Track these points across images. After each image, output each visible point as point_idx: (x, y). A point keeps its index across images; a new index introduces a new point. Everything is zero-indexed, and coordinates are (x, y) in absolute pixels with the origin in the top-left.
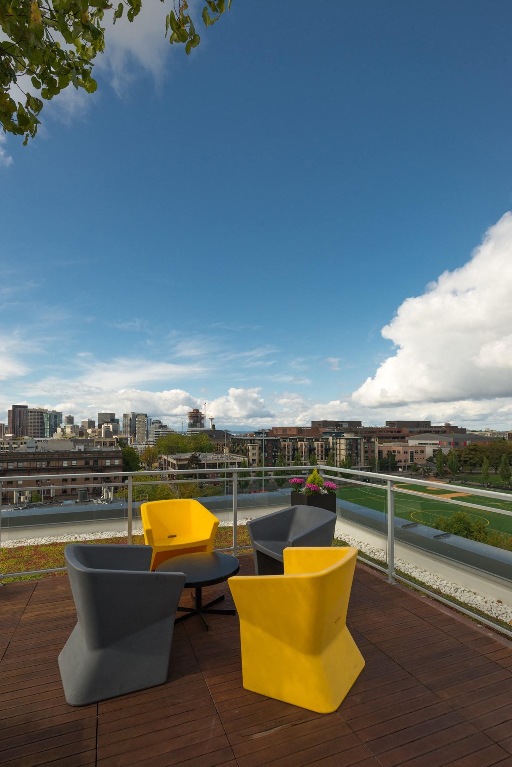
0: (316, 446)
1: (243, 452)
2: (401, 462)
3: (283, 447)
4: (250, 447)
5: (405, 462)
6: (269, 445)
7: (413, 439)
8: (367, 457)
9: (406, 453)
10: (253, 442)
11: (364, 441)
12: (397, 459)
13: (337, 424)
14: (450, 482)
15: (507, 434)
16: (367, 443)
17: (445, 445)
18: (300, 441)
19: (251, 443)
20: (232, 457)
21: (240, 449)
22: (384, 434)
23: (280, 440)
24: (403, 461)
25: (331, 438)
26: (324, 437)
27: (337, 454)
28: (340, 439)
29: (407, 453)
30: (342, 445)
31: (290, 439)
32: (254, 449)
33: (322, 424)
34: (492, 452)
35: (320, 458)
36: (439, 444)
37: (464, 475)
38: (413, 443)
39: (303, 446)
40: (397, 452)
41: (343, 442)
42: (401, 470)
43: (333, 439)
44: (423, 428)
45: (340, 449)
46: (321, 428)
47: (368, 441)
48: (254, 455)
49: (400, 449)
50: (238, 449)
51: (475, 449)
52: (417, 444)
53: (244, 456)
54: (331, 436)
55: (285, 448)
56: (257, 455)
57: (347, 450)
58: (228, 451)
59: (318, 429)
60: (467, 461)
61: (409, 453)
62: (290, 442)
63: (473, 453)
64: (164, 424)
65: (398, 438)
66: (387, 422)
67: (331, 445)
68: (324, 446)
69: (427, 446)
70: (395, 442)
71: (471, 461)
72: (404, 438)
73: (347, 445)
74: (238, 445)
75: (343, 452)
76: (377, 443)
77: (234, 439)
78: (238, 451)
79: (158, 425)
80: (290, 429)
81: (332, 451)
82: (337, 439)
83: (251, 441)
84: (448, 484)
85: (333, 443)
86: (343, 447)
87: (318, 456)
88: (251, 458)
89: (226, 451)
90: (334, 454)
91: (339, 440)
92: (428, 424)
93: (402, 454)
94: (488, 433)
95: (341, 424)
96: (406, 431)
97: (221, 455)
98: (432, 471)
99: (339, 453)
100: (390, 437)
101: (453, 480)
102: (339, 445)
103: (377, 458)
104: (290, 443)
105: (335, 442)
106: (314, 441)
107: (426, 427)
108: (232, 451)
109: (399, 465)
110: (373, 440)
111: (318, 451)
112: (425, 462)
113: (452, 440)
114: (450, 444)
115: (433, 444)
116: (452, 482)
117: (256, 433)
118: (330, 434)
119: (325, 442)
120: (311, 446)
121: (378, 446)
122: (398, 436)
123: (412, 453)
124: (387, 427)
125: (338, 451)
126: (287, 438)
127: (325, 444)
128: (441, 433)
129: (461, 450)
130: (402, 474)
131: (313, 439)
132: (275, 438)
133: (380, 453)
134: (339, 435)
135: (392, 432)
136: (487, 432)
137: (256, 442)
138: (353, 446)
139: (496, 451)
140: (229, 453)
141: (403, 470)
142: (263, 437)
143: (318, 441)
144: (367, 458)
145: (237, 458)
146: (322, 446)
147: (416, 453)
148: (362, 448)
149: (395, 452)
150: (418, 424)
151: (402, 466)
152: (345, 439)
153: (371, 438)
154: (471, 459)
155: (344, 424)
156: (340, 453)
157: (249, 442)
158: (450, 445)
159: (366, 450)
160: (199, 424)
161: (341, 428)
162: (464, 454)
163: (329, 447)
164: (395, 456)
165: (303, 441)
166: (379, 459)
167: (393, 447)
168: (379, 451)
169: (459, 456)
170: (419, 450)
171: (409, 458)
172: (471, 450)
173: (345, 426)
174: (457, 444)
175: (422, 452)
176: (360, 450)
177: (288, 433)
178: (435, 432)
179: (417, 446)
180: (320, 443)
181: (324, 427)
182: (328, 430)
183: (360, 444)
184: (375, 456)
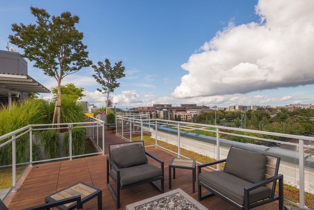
0: (152, 114)
7: (188, 111)
8: (171, 117)
9: (184, 116)
12: (181, 118)
13: (163, 106)
18: (146, 112)
22: (178, 109)
23: (139, 111)
25: (158, 111)
26: (155, 110)
30: (162, 113)
33: (156, 105)
36: (197, 112)
38: (188, 112)
41: (162, 112)
44: (193, 107)
46: (156, 107)
47: (171, 112)
49: (183, 114)
57: (163, 115)
61: (186, 116)
62: (143, 112)
63: (205, 115)
64: (95, 106)
65: (184, 110)
67: (158, 113)
68: (156, 114)
69: (192, 113)
70: (183, 112)
72: (186, 110)
75: (162, 116)
76: (174, 112)
77: (122, 111)
79: (92, 106)
80: (145, 107)
81: (158, 115)
83: (128, 112)
86: (162, 114)
87: (153, 117)
90: (159, 117)
92: (195, 105)
96: (187, 108)
100: (181, 110)
102: (160, 113)
103: (174, 118)
107: (195, 106)
110: (173, 111)
112: (191, 119)
113: (200, 111)
114: (200, 112)
115: (195, 112)
117: (130, 109)
118: (158, 109)
119: (156, 112)
120: (150, 114)
121: (174, 113)
123: (187, 116)
124: (181, 106)
125: (160, 115)
129: (202, 114)
131: (151, 111)
132: (137, 111)
133: (176, 116)
134: (161, 110)
135: (182, 108)
137: (130, 112)
138: (165, 114)
139: (211, 114)
142: (133, 110)
143: (153, 112)
146: (154, 114)
148: (169, 114)
149: (181, 115)
150: (192, 105)
153: (172, 110)
154: (204, 117)
155: (165, 105)
160: (110, 106)
165: (148, 112)
169: (201, 116)
170: (189, 115)
171: (185, 118)
172: (205, 114)
173: (165, 106)
174: (202, 112)
175: (190, 115)
176: (168, 114)
177: (144, 109)
178: (198, 108)
179: (189, 113)
180: (154, 113)
181: (158, 107)
182: (158, 108)
183: (168, 113)
184: (173, 117)
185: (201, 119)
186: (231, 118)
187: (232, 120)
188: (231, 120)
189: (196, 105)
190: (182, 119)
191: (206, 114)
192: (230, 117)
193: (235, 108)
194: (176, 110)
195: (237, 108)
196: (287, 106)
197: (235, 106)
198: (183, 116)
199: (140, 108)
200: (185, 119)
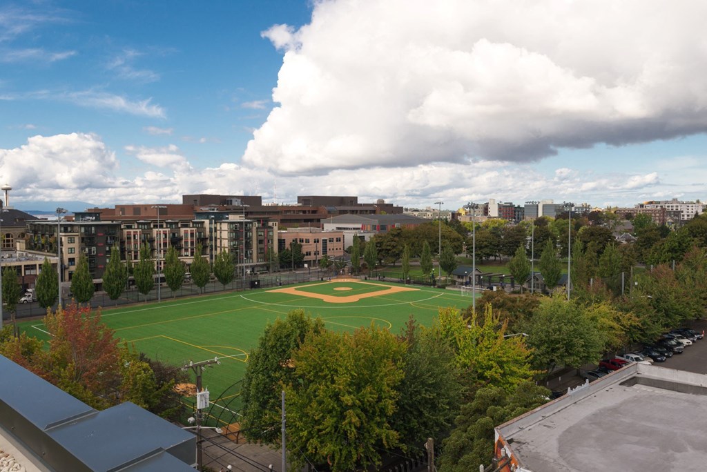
0: (182, 234)
1: (51, 246)
2: (310, 254)
3: (125, 236)
4: (63, 238)
5: (315, 254)
6: (99, 234)
7: (329, 222)
8: (261, 249)
9: (316, 241)
10: (69, 229)
11: (257, 225)
12: (304, 251)
13: (224, 201)
14: (366, 279)
15: (450, 213)
16: (261, 228)
17: (369, 229)
18: (155, 226)
19: (66, 231)
20: (30, 255)
21: (46, 241)
22: (290, 215)
23: (120, 225)
24: (312, 253)
25: (207, 222)
26: (195, 220)
27: (216, 246)
28: (221, 223)
29: (318, 242)
30: (223, 232)
31: (139, 224)
32: (71, 240)
33: (198, 200)
34: (417, 238)
35: (189, 253)
36: (362, 229)
37: (385, 268)
38: (329, 227)
39: (160, 234)
40: (304, 240)
41: (225, 226)
42: (306, 265)
43: (211, 223)
44: (345, 206)
45: (221, 238)
46: (197, 206)
47: (263, 225)
48: (71, 250)
49: (311, 237)
50: (43, 241)
51: (399, 234)
52: (335, 229)
53: (53, 252)
54: (207, 218)
55: (129, 238)
56: (77, 250)
57: (230, 240)
58: (24, 246)
59: (193, 208)
60: (390, 250)
61: (321, 242)
62: (138, 228)
63: (396, 239)
65: (311, 220)
66: (298, 197)
67: (208, 233)
68: (196, 234)
69: (346, 231)
70: (308, 226)
71: (394, 250)
72: (319, 220)
73: (231, 231)
74: (43, 235)
75: (225, 243)
76: (276, 228)
77: (35, 225)
78: (43, 245)
80: (146, 207)
81: (208, 241)
82: (216, 223)
83: (66, 228)
84: (363, 281)
85: (211, 229)
86: (225, 235)
87: (186, 250)
88: (66, 257)
89: (20, 245)
90: (211, 246)
91: (218, 224)
92: (353, 200)
93: (310, 243)
94: (428, 213)
95: (229, 199)
96: (323, 210)
97: (11, 252)
98: (346, 265)
99: (218, 245)
100: (301, 220)
101: (369, 277)
102: (218, 232)
103: (276, 250)
104: (138, 231)
105: (213, 227)
106: (179, 226)
107: (352, 205)
108: (31, 246)
109: (306, 259)
110: (270, 224)
111: (186, 242)
112: (341, 253)
113: (376, 222)
114: (374, 227)
115: (354, 229)
116: (368, 278)
117: (77, 214)
118: (207, 215)
119: (198, 228)
120: (174, 234)
121: (276, 233)
122: (312, 218)
123: (325, 242)
124: (300, 204)
125: (218, 241)
126: (133, 222)
127: (197, 231)
128: (368, 212)
129: (383, 235)
130: (308, 272)
131: (177, 223)
132: (110, 222)
133: (281, 242)
134: (219, 217)
135: (304, 212)
136: (428, 211)
137: (76, 228)
138: (240, 234)
139: (421, 236)
140: (26, 249)
141: (309, 266)
142: (90, 221)
143: (186, 226)
144: (261, 251)
145: (40, 257)
146: (192, 234)
147: (330, 241)
148: (254, 235)
149: (301, 241)
150: (342, 201)
151: (312, 259)
152: (228, 223)
153: (267, 220)
154: (394, 247)
155: (234, 200)
156: (221, 244)
157: (62, 229)
158: (375, 229)
159: (260, 238)
161: (230, 207)
162: (386, 241)
163: (205, 235)
164: (301, 246)
165: (161, 227)
166: (279, 251)
167: (301, 234)
168: (279, 240)
169: (380, 244)
170: (335, 236)
171: (320, 249)
172: (395, 236)
173: (236, 203)
174: (383, 228)
175: (338, 240)
176: (251, 238)
177: (143, 214)
178: (361, 212)
179: (333, 232)
180: (189, 229)
181: (203, 204)
182: (205, 209)
183: (250, 230)
184: (272, 248)
185: (383, 253)
186: (487, 251)
187: (492, 258)
188: (489, 255)
189: (356, 198)
190: (308, 254)
191: (398, 235)
192: (486, 246)
193: (486, 210)
194: (280, 217)
195: (494, 212)
196: (642, 206)
197: (487, 204)
198: (312, 242)
199: (122, 208)
200: (321, 256)
